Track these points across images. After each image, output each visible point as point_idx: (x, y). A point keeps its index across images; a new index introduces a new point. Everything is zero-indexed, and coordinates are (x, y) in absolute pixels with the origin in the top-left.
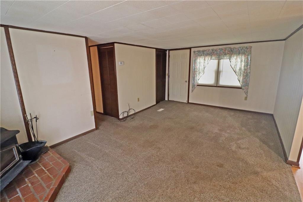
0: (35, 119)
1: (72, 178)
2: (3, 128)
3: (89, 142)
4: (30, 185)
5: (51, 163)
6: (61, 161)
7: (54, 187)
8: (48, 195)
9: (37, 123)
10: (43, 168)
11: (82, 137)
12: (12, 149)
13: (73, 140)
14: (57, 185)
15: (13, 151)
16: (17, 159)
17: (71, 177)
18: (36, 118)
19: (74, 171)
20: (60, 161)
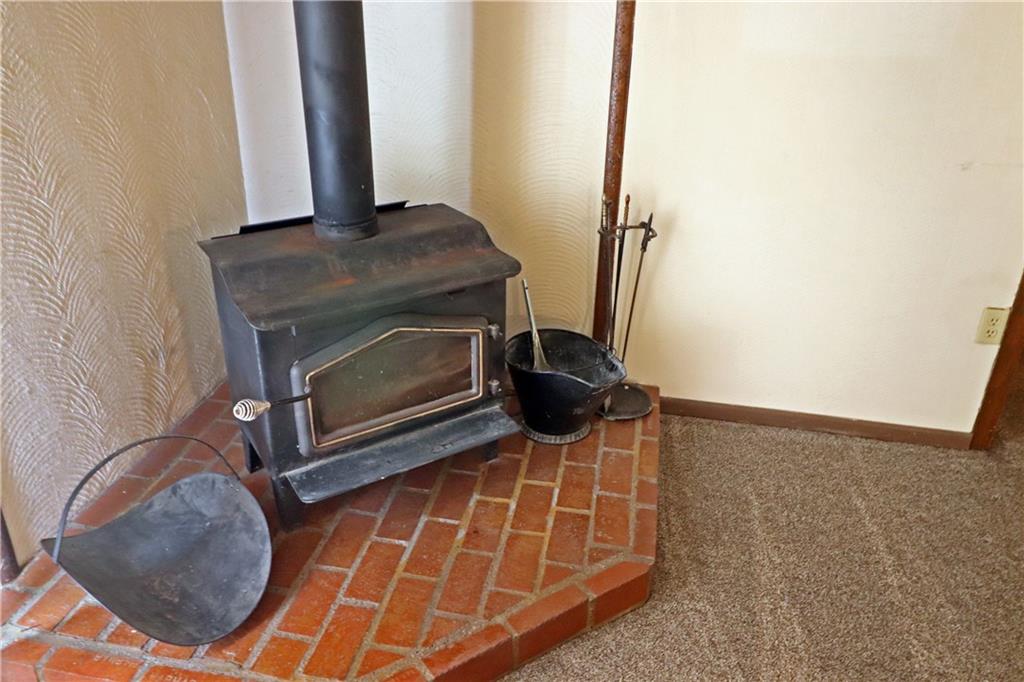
0: (642, 231)
1: (618, 645)
2: (483, 229)
3: (859, 502)
4: (461, 534)
5: (597, 492)
6: (641, 514)
7: (509, 627)
8: (459, 648)
9: (645, 254)
10: (557, 491)
11: (849, 441)
12: (468, 340)
13: (793, 434)
14: (524, 631)
15: (470, 347)
16: (474, 390)
17: (620, 637)
18: (646, 226)
19: (654, 617)
20: (634, 507)
